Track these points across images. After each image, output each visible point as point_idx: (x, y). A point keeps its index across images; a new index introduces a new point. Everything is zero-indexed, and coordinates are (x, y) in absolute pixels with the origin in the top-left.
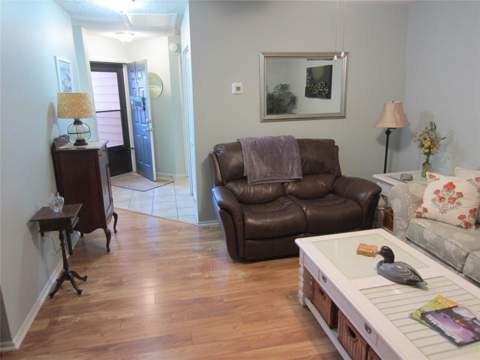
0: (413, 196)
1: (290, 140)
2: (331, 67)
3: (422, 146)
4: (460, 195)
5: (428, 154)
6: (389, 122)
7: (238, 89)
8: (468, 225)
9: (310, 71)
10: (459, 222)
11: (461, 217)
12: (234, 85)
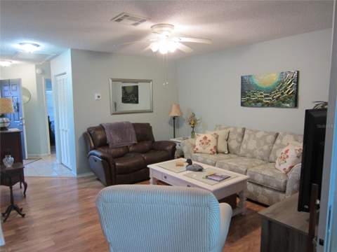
0: (192, 144)
1: (128, 123)
2: (137, 87)
3: (190, 124)
4: (209, 141)
5: (193, 127)
6: (174, 114)
7: (99, 97)
8: (214, 153)
9: (124, 88)
10: (210, 152)
11: (211, 150)
12: (96, 95)
